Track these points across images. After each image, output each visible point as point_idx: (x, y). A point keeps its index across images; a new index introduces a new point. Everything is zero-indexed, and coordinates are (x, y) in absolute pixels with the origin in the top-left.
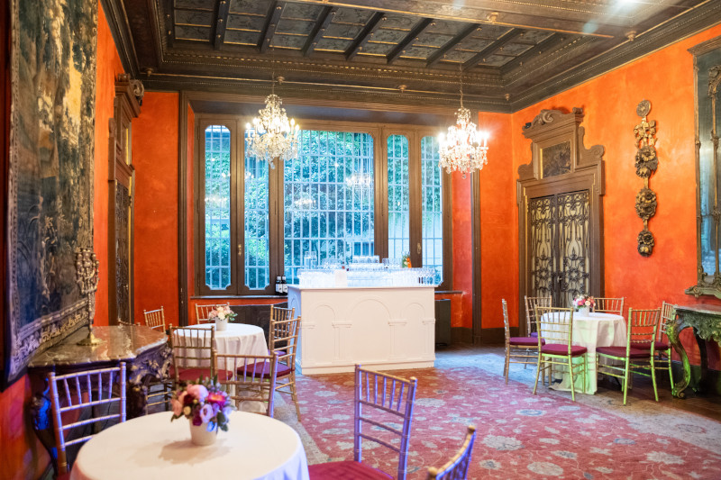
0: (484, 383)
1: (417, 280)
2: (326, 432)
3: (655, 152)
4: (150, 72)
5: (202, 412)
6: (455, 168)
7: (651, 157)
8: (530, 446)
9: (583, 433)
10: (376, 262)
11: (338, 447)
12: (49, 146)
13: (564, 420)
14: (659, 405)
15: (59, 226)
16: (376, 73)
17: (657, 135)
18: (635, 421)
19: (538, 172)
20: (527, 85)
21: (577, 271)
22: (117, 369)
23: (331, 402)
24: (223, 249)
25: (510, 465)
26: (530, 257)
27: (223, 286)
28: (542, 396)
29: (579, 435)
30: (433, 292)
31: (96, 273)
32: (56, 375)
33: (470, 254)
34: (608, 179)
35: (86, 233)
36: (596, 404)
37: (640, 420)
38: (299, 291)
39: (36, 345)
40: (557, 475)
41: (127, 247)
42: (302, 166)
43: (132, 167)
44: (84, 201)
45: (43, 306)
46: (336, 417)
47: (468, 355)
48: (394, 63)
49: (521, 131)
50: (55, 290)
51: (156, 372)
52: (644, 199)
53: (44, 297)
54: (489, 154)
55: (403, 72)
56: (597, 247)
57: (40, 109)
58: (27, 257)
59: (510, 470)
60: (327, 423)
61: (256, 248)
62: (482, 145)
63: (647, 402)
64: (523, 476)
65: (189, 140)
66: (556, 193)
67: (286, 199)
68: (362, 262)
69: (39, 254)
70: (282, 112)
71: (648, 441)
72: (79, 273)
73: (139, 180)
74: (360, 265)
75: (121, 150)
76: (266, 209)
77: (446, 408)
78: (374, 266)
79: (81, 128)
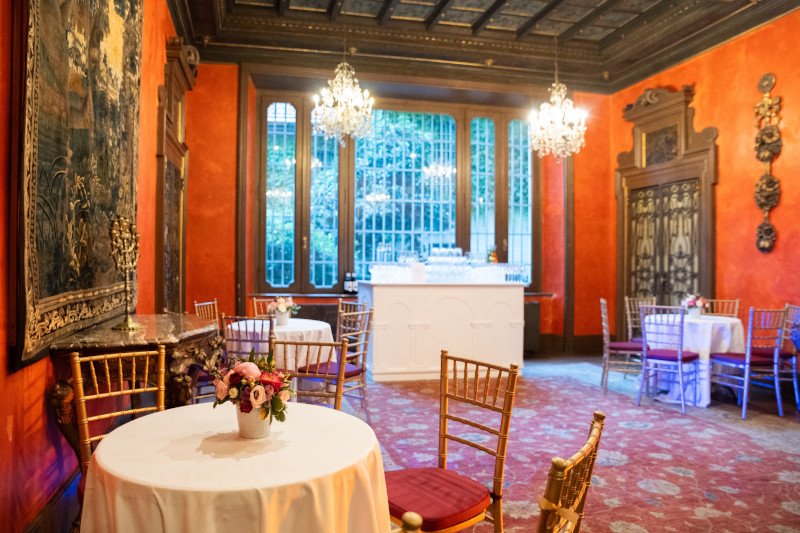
0: (580, 393)
1: (504, 278)
2: (402, 442)
3: (779, 132)
4: (206, 41)
5: (252, 394)
6: (548, 151)
7: (775, 139)
8: (639, 462)
9: (699, 448)
10: (458, 255)
11: (415, 459)
12: (81, 92)
13: (674, 433)
14: (784, 421)
15: (92, 190)
16: (460, 45)
17: (782, 113)
18: (758, 437)
19: (641, 160)
20: (629, 61)
21: (684, 271)
22: (155, 352)
23: (407, 411)
24: (287, 243)
25: (616, 482)
26: (630, 256)
27: (285, 283)
28: (646, 407)
29: (695, 450)
30: (522, 290)
31: (136, 248)
32: (80, 356)
33: (562, 251)
34: (722, 166)
35: (127, 207)
36: (710, 417)
37: (764, 435)
38: (371, 287)
39: (61, 323)
40: (673, 494)
41: (178, 235)
42: (376, 157)
43: (185, 146)
44: (126, 169)
45: (71, 280)
46: (412, 426)
47: (558, 364)
48: (480, 34)
49: (621, 114)
50: (87, 264)
51: (204, 363)
52: (764, 187)
53: (71, 268)
54: (588, 135)
55: (490, 44)
56: (708, 243)
57: (70, 45)
58: (51, 217)
59: (617, 488)
60: (402, 433)
61: (324, 243)
62: (579, 124)
63: (769, 417)
64: (633, 494)
65: (249, 119)
66: (660, 183)
67: (357, 194)
68: (442, 255)
69: (66, 217)
70: (354, 83)
71: (776, 459)
72: (114, 243)
73: (193, 162)
74: (440, 259)
75: (172, 123)
76: (335, 204)
77: (538, 418)
78: (456, 260)
79: (123, 84)
